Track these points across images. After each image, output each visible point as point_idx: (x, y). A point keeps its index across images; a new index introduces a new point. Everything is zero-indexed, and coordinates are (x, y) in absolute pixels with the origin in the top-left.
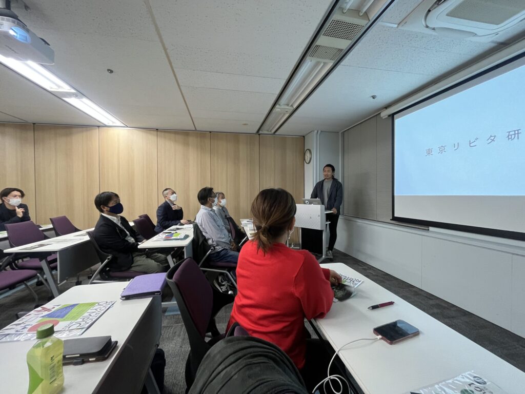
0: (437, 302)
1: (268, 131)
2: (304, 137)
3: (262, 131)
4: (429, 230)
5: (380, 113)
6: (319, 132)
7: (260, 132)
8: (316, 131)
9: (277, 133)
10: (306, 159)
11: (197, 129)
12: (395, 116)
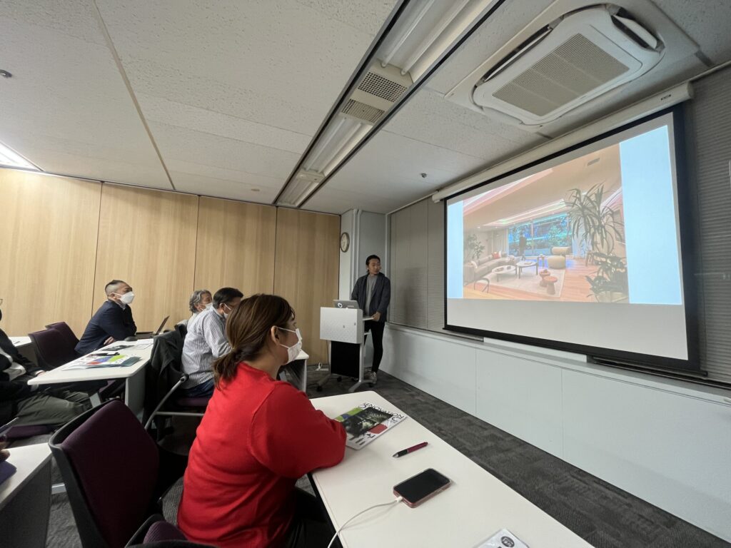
0: (492, 432)
1: (290, 203)
2: (340, 216)
3: (281, 202)
4: (483, 341)
5: (431, 196)
6: (360, 211)
7: (279, 204)
8: (355, 211)
9: (303, 207)
10: (342, 245)
11: (177, 188)
12: (448, 201)
